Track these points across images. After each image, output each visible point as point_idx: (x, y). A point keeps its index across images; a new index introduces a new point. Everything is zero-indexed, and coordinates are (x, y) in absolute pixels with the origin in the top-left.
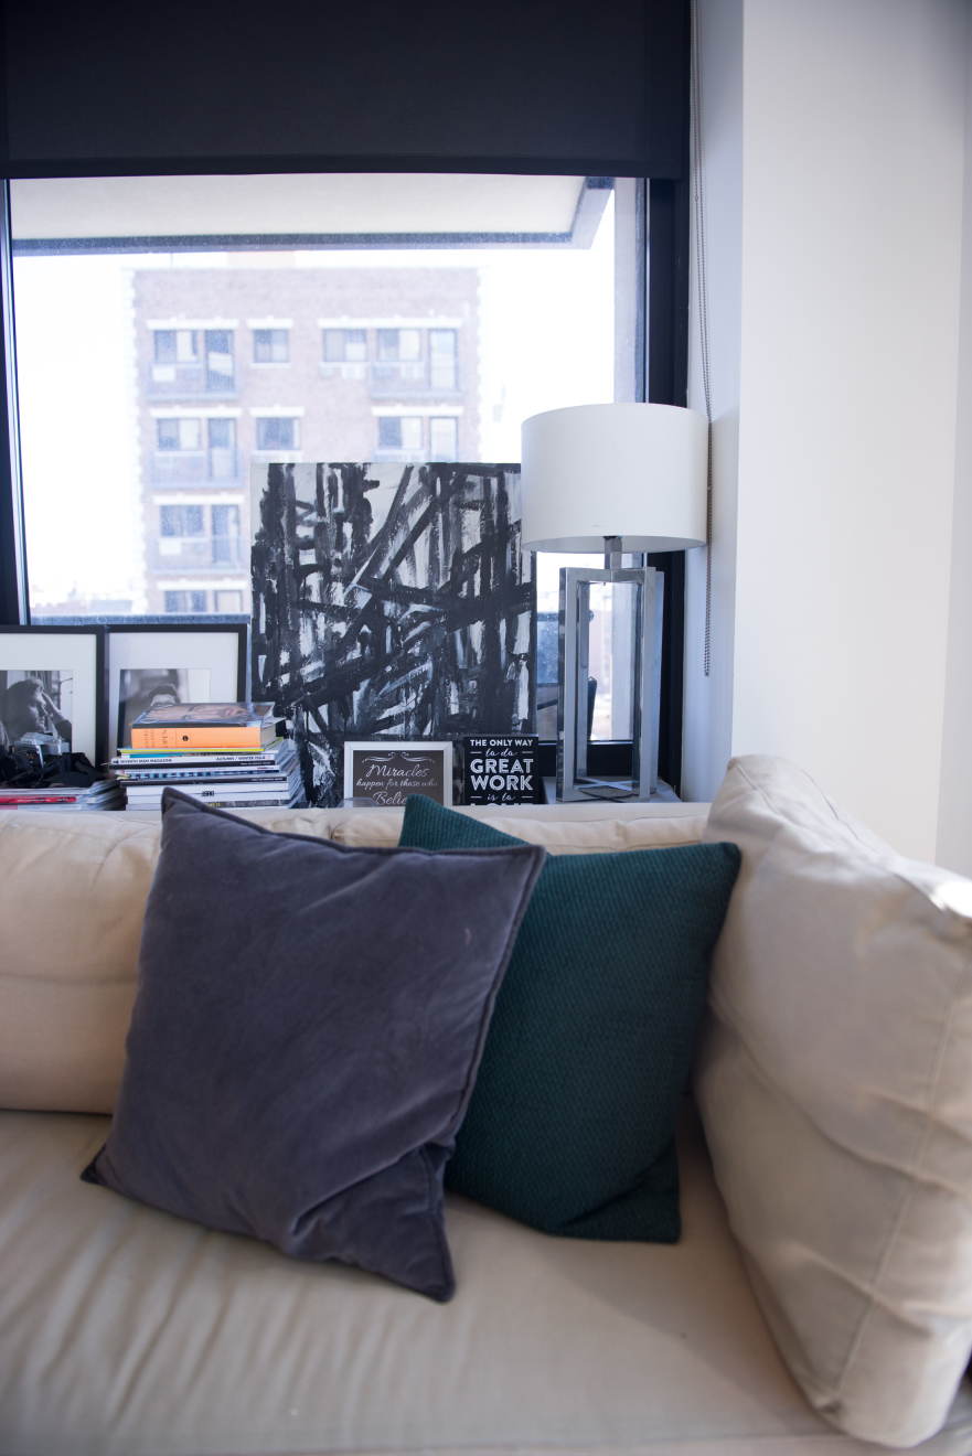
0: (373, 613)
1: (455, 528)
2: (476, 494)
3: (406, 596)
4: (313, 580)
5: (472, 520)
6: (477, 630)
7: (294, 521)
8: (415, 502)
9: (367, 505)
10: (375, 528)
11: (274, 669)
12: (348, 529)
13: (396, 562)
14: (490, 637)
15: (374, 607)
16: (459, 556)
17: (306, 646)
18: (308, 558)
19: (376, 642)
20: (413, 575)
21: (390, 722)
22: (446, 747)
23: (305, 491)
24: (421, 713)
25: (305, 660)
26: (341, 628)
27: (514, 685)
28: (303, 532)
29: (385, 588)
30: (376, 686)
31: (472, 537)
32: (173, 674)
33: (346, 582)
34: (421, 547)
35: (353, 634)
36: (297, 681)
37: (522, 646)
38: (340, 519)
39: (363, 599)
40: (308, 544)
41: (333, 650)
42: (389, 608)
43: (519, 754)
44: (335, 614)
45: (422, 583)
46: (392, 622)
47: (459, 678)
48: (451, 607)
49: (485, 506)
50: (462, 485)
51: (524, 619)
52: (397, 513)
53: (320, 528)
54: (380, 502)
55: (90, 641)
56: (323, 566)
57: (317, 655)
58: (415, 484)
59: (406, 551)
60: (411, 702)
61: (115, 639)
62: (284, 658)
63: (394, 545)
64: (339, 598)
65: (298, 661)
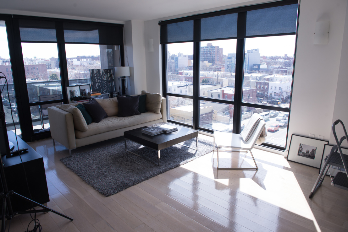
1: (107, 75)
4: (96, 80)
5: (109, 74)
6: (110, 83)
7: (94, 75)
8: (104, 72)
9: (100, 73)
10: (101, 75)
11: (94, 88)
12: (99, 75)
13: (103, 78)
14: (111, 84)
15: (102, 82)
16: (108, 77)
17: (97, 86)
18: (96, 78)
19: (102, 85)
20: (105, 79)
21: (104, 92)
22: (109, 94)
23: (95, 72)
24: (106, 91)
25: (97, 87)
26: (99, 84)
27: (113, 88)
28: (95, 76)
29: (102, 80)
30: (103, 89)
31: (109, 76)
32: (85, 90)
33: (99, 80)
34: (105, 76)
35: (100, 84)
36: (96, 89)
38: (98, 74)
39: (101, 81)
40: (96, 77)
41: (99, 86)
42: (103, 82)
44: (99, 83)
45: (105, 80)
46: (103, 83)
47: (109, 87)
48: (108, 82)
50: (108, 71)
53: (96, 75)
54: (101, 72)
55: (78, 87)
56: (97, 79)
58: (104, 71)
59: (104, 77)
60: (106, 90)
61: (81, 86)
62: (95, 87)
63: (103, 76)
64: (99, 81)
65: (96, 87)
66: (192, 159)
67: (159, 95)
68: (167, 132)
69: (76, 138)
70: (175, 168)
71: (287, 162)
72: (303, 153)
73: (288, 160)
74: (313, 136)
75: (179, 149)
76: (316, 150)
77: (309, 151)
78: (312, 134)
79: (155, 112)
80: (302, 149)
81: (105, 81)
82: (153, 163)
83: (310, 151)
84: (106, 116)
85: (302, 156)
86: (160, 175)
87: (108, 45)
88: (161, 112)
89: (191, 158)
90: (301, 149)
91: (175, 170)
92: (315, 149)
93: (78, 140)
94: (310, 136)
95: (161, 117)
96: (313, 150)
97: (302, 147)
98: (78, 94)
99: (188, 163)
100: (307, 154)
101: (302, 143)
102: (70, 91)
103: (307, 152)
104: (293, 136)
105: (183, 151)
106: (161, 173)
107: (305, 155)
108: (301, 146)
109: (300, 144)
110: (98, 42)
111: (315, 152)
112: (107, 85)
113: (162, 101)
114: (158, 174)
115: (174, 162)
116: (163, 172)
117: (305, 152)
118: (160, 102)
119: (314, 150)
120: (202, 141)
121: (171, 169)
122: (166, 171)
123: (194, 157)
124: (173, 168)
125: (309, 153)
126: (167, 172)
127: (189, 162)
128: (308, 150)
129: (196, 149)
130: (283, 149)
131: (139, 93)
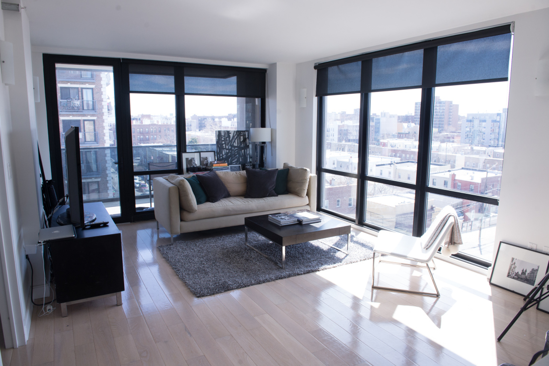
0: (231, 149)
1: (240, 138)
2: (242, 134)
3: (235, 147)
4: (224, 145)
5: (242, 137)
6: (243, 151)
7: (222, 138)
8: (235, 135)
9: (230, 136)
10: (231, 139)
11: (220, 156)
12: (228, 139)
13: (233, 143)
14: (244, 152)
16: (241, 142)
17: (224, 153)
18: (223, 142)
19: (231, 153)
20: (236, 144)
21: (234, 162)
22: (240, 165)
23: (223, 134)
24: (237, 161)
26: (227, 151)
27: (247, 158)
28: (223, 139)
29: (232, 146)
30: (232, 158)
31: (242, 140)
32: (206, 157)
33: (228, 145)
35: (229, 152)
36: (223, 158)
37: (248, 153)
38: (227, 137)
39: (230, 147)
40: (223, 141)
41: (227, 154)
42: (233, 148)
43: (251, 165)
44: (227, 149)
46: (233, 150)
47: (242, 156)
48: (240, 148)
49: (243, 136)
50: (240, 133)
51: (248, 149)
52: (233, 137)
53: (225, 139)
54: (231, 135)
55: (198, 154)
56: (225, 143)
57: (225, 154)
58: (235, 133)
59: (235, 141)
61: (201, 153)
63: (233, 141)
64: (227, 147)
65: (223, 155)
66: (335, 265)
67: (306, 170)
68: (304, 223)
69: (182, 220)
70: (304, 274)
71: (489, 287)
72: (517, 274)
73: (491, 284)
74: (534, 247)
75: (323, 250)
76: (537, 270)
77: (526, 271)
78: (533, 244)
79: (298, 194)
80: (514, 268)
81: (236, 147)
82: (276, 264)
83: (528, 271)
84: (228, 195)
85: (513, 278)
86: (279, 281)
87: (248, 98)
88: (308, 194)
89: (334, 263)
90: (513, 266)
91: (303, 276)
92: (536, 268)
93: (183, 223)
94: (529, 246)
95: (308, 203)
96: (533, 269)
97: (515, 263)
98: (197, 163)
99: (327, 270)
100: (523, 276)
101: (515, 258)
102: (187, 159)
103: (524, 273)
104: (502, 243)
105: (327, 254)
106: (281, 278)
107: (518, 277)
108: (513, 262)
109: (513, 259)
110: (236, 94)
111: (536, 273)
112: (239, 153)
113: (310, 179)
114: (277, 279)
115: (307, 267)
116: (285, 278)
117: (520, 273)
118: (306, 180)
119: (535, 271)
120: (362, 242)
121: (298, 274)
122: (289, 276)
123: (340, 264)
124: (302, 274)
125: (527, 274)
126: (291, 279)
127: (329, 268)
128: (524, 270)
129: (346, 253)
130: (486, 265)
131: (280, 166)
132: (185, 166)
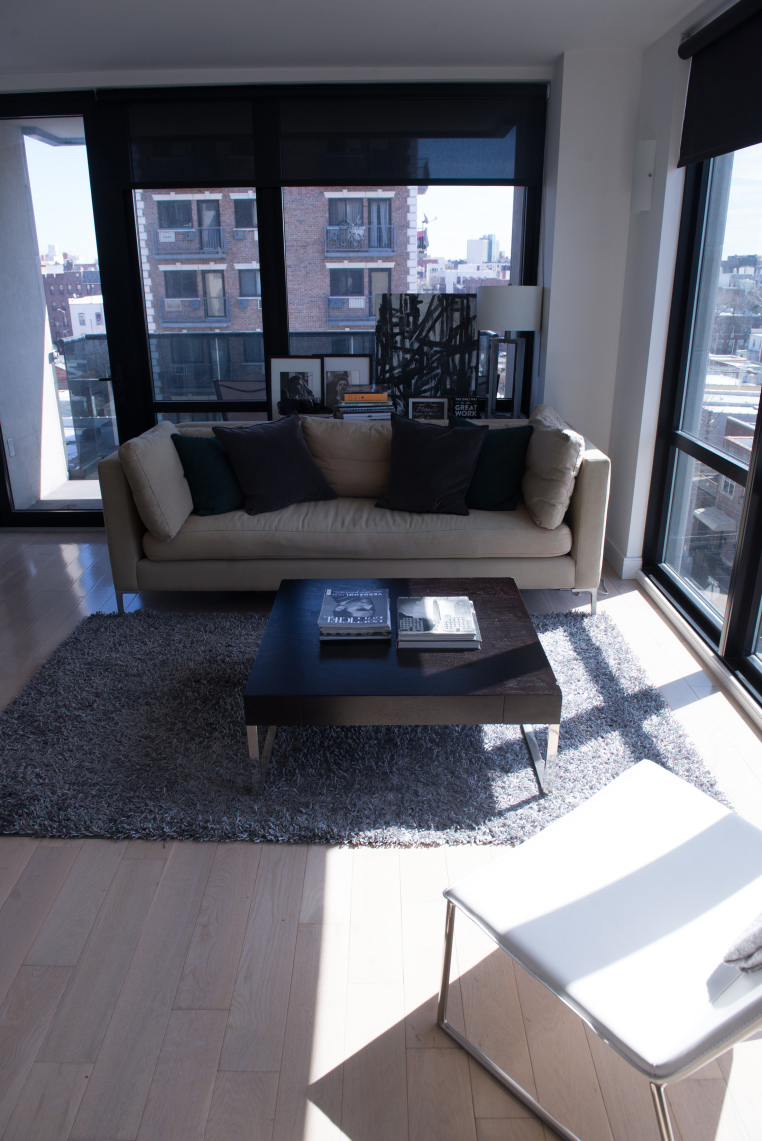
0: (420, 350)
1: (450, 319)
2: (458, 306)
3: (432, 344)
4: (398, 338)
5: (457, 315)
6: (457, 357)
7: (392, 316)
8: (436, 309)
9: (418, 310)
10: (421, 319)
11: (384, 372)
12: (411, 319)
13: (428, 332)
14: (462, 360)
15: (420, 348)
16: (451, 329)
17: (395, 363)
18: (396, 330)
19: (420, 362)
20: (435, 337)
21: (425, 391)
22: (445, 400)
23: (396, 304)
24: (436, 388)
25: (395, 368)
26: (408, 356)
27: (470, 377)
28: (395, 320)
29: (424, 341)
30: (420, 378)
31: (456, 323)
32: (346, 373)
33: (410, 339)
34: (438, 326)
35: (412, 358)
36: (392, 376)
37: (473, 364)
38: (408, 315)
39: (416, 346)
40: (396, 325)
41: (405, 364)
42: (426, 349)
43: (472, 403)
44: (406, 351)
45: (438, 340)
46: (426, 354)
47: (450, 375)
48: (447, 348)
49: (461, 310)
50: (453, 302)
51: (475, 353)
52: (429, 313)
53: (401, 319)
54: (423, 308)
55: (318, 361)
56: (401, 333)
57: (399, 366)
58: (436, 302)
59: (432, 328)
60: (433, 384)
61: (326, 360)
62: (387, 367)
63: (428, 325)
64: (407, 345)
65: (392, 369)
69: (143, 556)
81: (435, 344)
86: (177, 848)
93: (144, 564)
95: (567, 548)
98: (315, 386)
102: (284, 375)
112: (445, 366)
114: (180, 839)
116: (208, 840)
121: (266, 840)
122: (231, 836)
124: (276, 842)
129: (547, 785)
132: (276, 396)
